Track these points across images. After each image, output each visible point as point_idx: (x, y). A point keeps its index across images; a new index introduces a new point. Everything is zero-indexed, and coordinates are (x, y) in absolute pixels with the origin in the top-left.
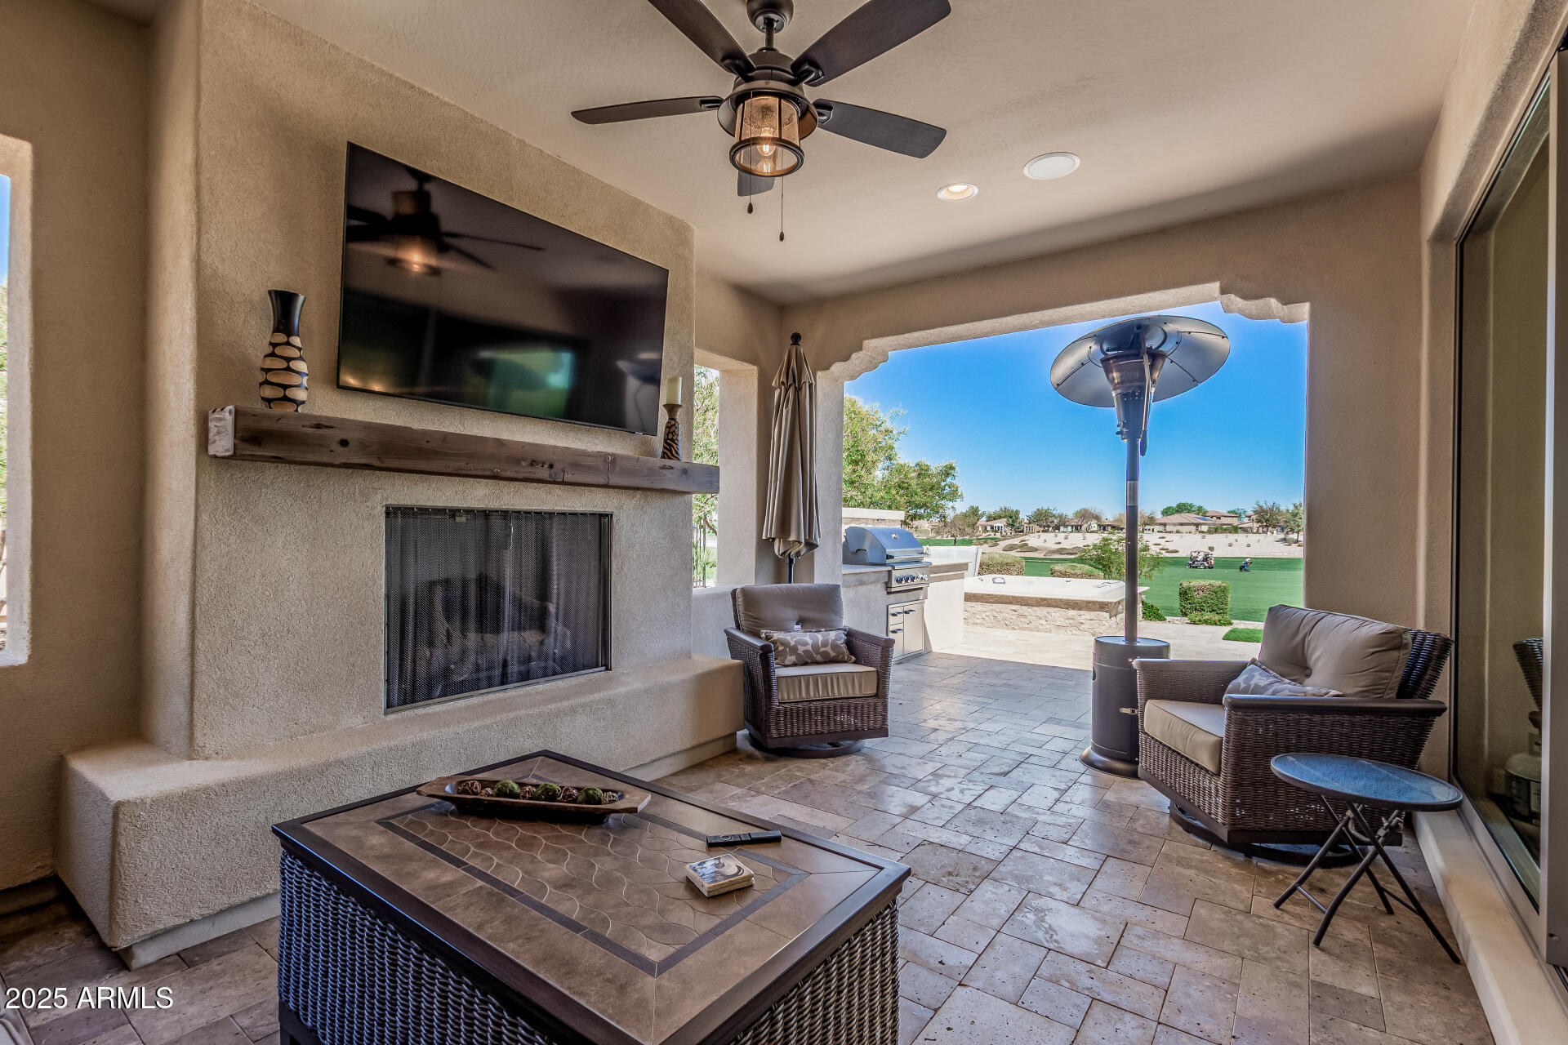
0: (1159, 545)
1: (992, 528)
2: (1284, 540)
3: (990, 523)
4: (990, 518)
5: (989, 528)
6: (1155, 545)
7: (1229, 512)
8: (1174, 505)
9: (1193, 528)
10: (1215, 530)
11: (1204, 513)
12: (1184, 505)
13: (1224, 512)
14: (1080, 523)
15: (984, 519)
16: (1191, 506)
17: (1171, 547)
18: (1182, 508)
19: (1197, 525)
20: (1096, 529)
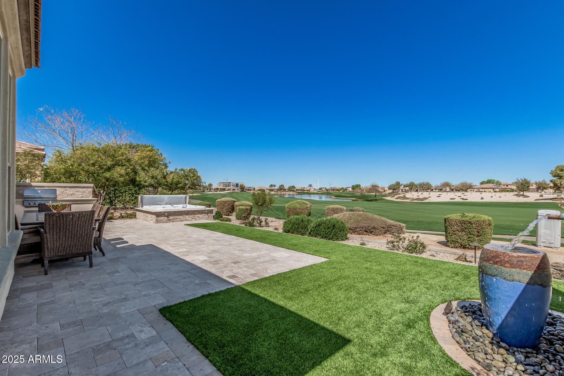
0: (461, 197)
1: (405, 190)
2: (517, 195)
3: (404, 188)
4: (405, 186)
5: (404, 190)
6: (459, 197)
7: (513, 183)
8: (486, 180)
9: (492, 190)
10: (502, 191)
11: (500, 183)
12: (490, 180)
13: (511, 183)
14: (441, 188)
15: (402, 186)
16: (494, 181)
17: (465, 197)
18: (489, 182)
19: (493, 189)
20: (449, 190)
